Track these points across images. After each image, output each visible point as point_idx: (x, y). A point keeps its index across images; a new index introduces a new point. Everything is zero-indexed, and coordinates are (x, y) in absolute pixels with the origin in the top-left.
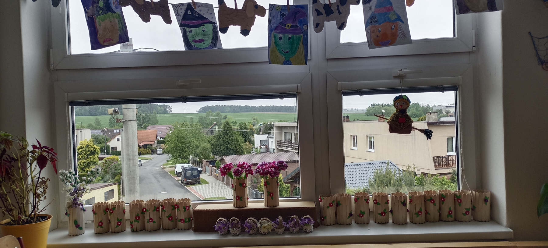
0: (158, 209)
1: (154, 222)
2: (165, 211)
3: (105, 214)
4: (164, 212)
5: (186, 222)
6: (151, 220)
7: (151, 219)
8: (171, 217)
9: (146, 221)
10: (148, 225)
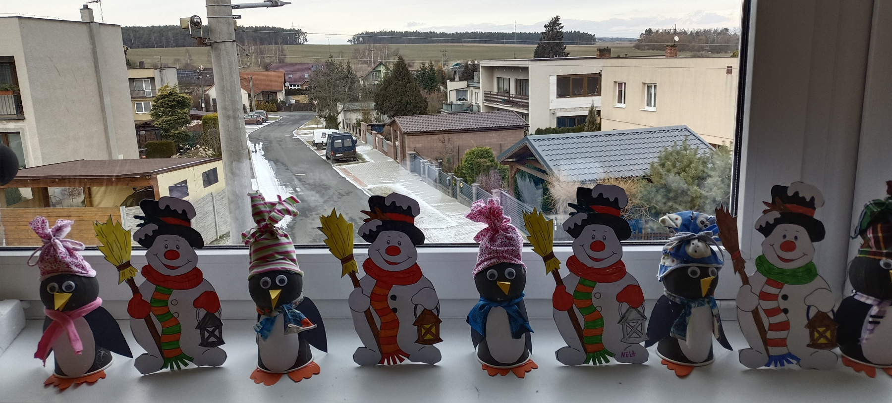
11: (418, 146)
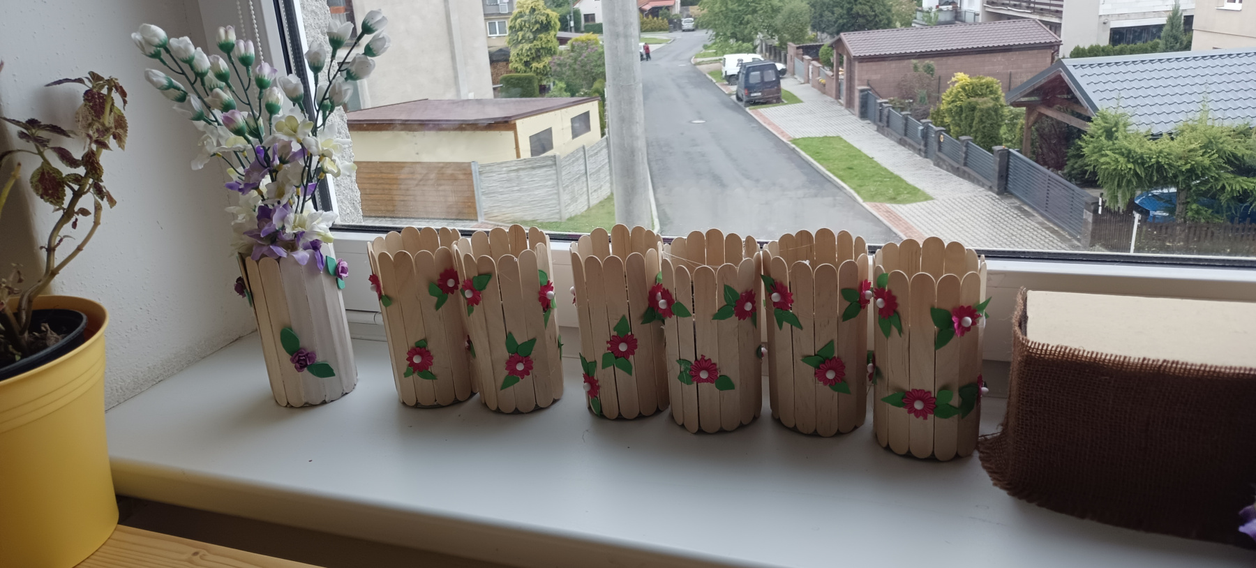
0: (748, 307)
1: (725, 384)
2: (795, 322)
3: (438, 306)
4: (786, 325)
5: (945, 412)
6: (700, 368)
7: (703, 364)
8: (838, 365)
9: (674, 370)
10: (684, 394)
11: (875, 77)
